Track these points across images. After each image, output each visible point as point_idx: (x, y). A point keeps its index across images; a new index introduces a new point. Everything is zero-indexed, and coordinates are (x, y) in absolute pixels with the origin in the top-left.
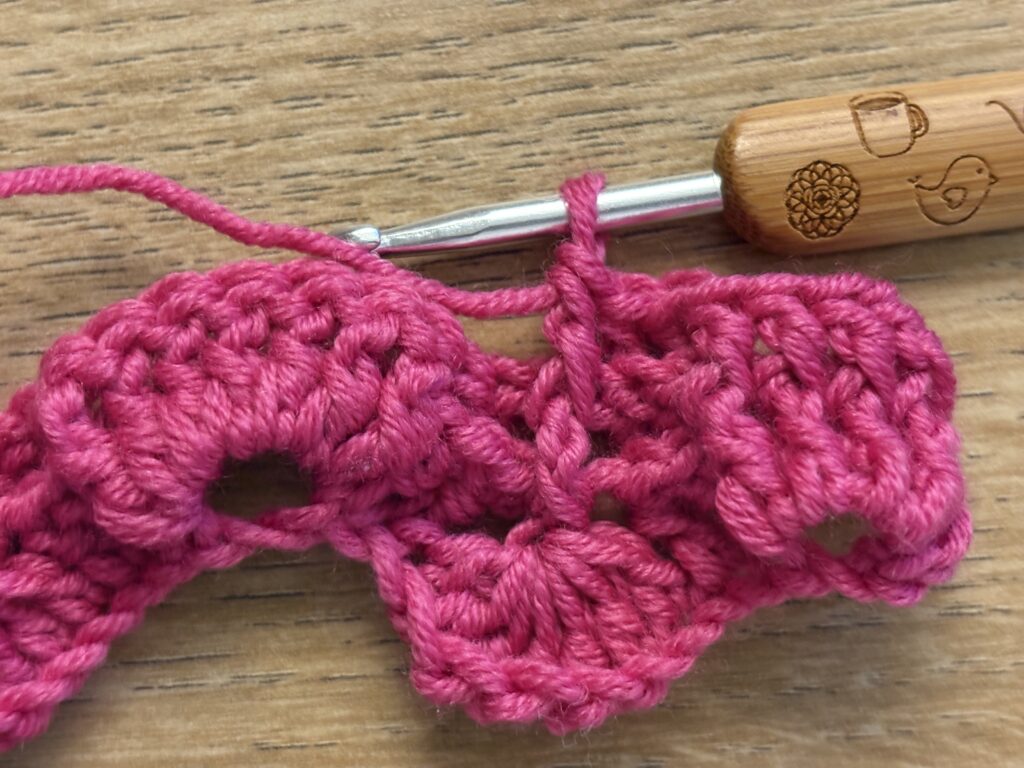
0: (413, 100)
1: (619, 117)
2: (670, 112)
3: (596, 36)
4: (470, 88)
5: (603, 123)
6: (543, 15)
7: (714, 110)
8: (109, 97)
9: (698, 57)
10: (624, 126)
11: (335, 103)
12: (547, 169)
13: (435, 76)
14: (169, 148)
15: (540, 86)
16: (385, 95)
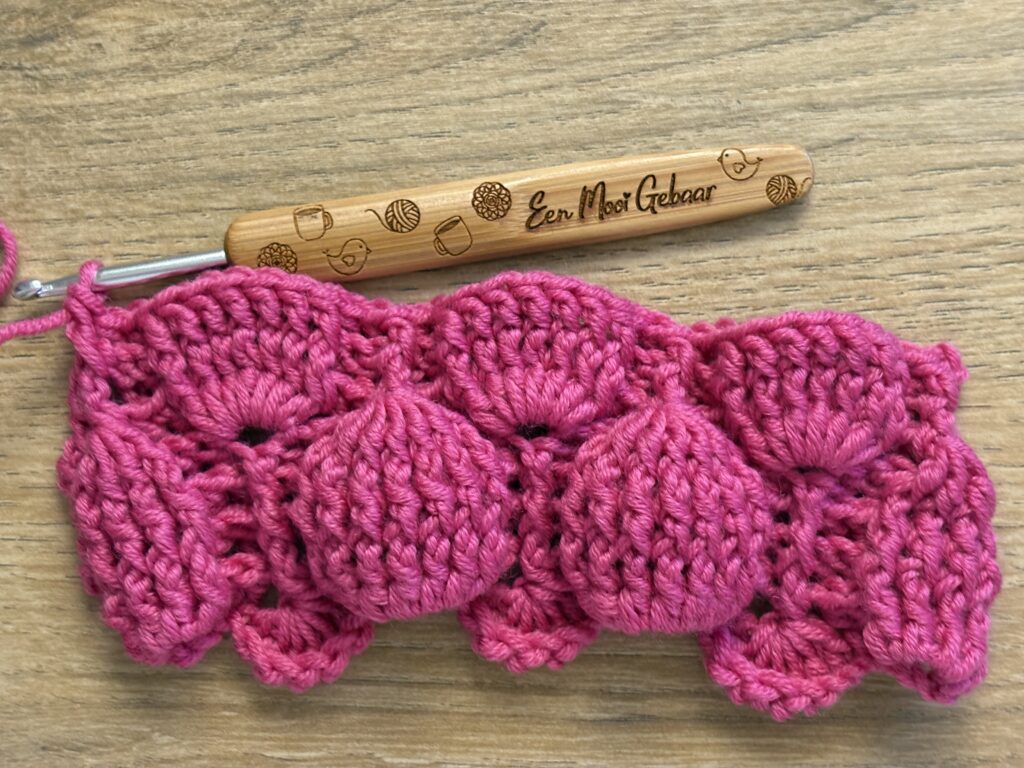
0: (848, 290)
1: (958, 305)
2: (986, 303)
3: (948, 261)
4: (880, 285)
5: (949, 308)
6: (920, 248)
7: (1010, 304)
8: (688, 281)
9: (1002, 275)
10: (960, 309)
11: (807, 290)
12: (918, 330)
13: (861, 278)
14: (718, 309)
15: (917, 286)
16: (834, 286)
